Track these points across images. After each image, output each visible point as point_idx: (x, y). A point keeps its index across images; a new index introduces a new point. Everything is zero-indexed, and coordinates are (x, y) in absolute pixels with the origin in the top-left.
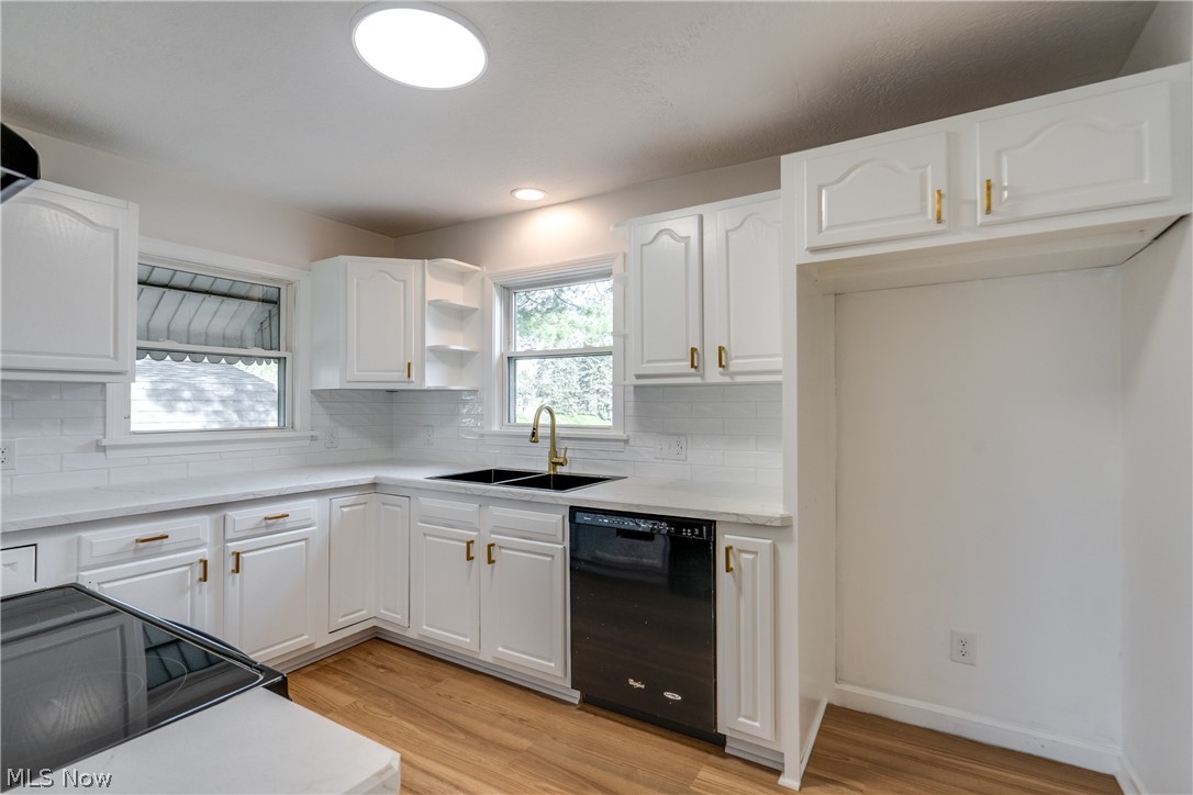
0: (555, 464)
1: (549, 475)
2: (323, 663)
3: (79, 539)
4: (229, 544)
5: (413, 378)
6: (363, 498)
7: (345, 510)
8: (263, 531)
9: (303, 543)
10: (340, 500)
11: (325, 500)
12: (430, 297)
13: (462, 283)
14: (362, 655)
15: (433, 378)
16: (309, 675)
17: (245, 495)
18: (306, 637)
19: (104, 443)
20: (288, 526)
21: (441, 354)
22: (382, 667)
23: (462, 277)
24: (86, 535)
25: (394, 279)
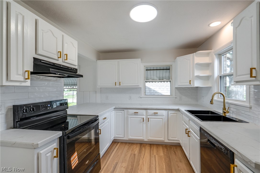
0: (225, 112)
1: (221, 116)
2: (167, 146)
3: (128, 111)
4: (148, 116)
5: (192, 84)
6: (176, 112)
7: (171, 114)
8: (154, 115)
9: (161, 119)
10: (170, 112)
11: (167, 111)
12: (196, 62)
13: (208, 56)
14: (174, 148)
15: (197, 84)
16: (162, 147)
17: (150, 108)
18: (162, 139)
19: (141, 97)
20: (159, 115)
21: (199, 77)
22: (175, 152)
23: (208, 54)
24: (129, 110)
25: (187, 60)
